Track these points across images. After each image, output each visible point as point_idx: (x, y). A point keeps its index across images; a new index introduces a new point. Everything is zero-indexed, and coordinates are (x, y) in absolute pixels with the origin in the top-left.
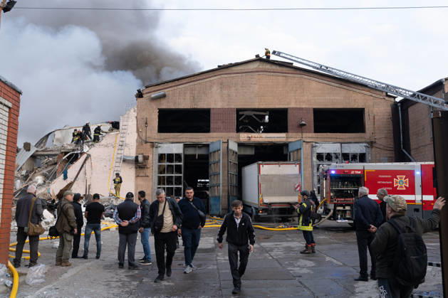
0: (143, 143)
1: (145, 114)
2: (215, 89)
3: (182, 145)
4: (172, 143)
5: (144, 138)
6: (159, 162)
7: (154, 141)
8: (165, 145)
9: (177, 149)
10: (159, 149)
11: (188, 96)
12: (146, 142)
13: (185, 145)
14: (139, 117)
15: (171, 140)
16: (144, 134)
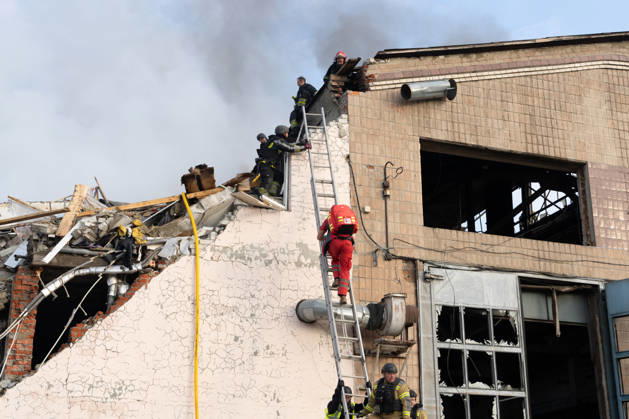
0: (380, 259)
1: (376, 153)
2: (594, 101)
3: (512, 280)
4: (480, 268)
5: (378, 237)
6: (442, 337)
7: (416, 254)
8: (456, 276)
9: (498, 294)
10: (436, 286)
11: (515, 108)
12: (388, 258)
13: (522, 280)
14: (356, 159)
15: (475, 259)
16: (380, 227)
